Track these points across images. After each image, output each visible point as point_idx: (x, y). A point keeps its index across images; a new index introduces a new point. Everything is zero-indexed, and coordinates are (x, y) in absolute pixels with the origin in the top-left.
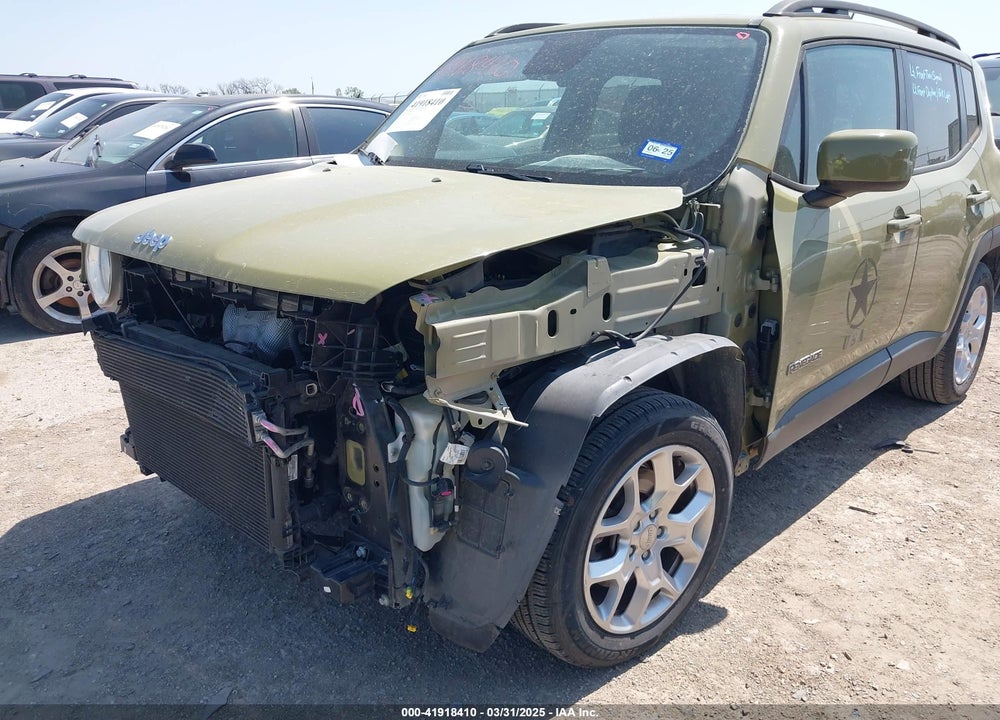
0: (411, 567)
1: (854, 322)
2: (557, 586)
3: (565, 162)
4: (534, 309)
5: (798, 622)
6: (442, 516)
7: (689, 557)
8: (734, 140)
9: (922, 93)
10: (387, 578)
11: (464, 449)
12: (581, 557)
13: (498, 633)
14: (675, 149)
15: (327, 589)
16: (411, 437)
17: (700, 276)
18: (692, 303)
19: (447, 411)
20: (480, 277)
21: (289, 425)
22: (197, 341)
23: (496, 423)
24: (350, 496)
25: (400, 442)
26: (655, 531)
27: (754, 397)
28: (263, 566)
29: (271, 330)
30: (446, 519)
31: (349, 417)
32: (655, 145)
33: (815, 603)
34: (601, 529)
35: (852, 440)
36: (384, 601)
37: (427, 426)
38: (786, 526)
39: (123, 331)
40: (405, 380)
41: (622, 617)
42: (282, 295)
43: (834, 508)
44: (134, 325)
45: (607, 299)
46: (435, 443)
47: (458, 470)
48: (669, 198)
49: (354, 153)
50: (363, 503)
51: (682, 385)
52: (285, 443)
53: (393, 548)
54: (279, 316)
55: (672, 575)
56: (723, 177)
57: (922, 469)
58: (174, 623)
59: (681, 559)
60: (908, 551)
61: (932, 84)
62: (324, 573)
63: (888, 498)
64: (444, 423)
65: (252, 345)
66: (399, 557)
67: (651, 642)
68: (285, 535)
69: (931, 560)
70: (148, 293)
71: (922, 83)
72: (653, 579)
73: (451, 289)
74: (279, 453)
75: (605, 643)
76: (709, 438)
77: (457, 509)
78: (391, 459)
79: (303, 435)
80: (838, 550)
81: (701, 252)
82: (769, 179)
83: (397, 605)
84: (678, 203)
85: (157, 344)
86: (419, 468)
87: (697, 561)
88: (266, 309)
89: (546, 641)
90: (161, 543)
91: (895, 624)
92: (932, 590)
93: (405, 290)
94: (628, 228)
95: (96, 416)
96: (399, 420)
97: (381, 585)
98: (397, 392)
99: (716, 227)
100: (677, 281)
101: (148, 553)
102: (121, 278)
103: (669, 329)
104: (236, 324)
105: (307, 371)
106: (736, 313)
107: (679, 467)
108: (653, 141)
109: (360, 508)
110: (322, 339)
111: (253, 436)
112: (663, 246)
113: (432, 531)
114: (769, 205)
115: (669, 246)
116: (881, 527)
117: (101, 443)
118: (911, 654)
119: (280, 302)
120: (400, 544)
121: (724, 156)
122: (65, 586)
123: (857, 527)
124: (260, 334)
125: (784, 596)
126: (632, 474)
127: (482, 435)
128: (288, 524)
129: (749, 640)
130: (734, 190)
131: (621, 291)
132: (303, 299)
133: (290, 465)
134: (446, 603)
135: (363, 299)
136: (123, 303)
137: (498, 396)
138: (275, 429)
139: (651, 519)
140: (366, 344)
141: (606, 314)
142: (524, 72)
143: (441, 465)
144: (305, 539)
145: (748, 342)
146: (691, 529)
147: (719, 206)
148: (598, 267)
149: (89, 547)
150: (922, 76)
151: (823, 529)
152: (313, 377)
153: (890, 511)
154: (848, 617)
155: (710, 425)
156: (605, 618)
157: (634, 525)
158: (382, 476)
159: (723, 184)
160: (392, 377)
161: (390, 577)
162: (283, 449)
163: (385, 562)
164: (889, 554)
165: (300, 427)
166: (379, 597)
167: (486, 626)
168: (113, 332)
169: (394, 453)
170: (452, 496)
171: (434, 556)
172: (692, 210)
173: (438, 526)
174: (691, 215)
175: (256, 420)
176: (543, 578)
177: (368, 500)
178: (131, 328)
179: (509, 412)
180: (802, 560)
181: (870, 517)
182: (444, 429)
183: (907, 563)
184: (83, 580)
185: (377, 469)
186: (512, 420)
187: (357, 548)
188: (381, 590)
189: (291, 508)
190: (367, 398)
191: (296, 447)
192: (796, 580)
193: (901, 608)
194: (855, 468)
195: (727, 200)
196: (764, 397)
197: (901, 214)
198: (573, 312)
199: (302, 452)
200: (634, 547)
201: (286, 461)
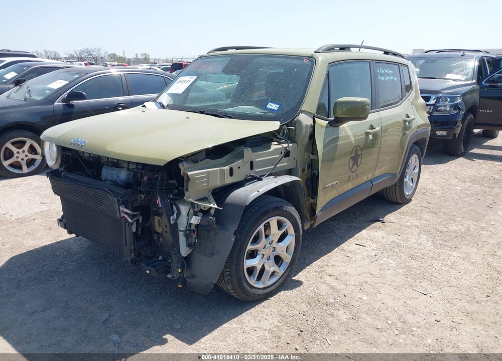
0: (180, 262)
1: (352, 170)
2: (234, 268)
3: (238, 110)
4: (224, 167)
5: (329, 285)
6: (191, 243)
7: (286, 259)
8: (300, 103)
9: (383, 78)
10: (170, 267)
11: (199, 218)
12: (242, 257)
13: (213, 286)
14: (279, 106)
15: (148, 272)
16: (179, 214)
17: (287, 154)
18: (284, 164)
19: (192, 205)
20: (204, 155)
21: (133, 211)
22: (94, 180)
23: (211, 208)
24: (156, 237)
25: (175, 216)
26: (272, 249)
27: (311, 199)
28: (118, 271)
29: (123, 175)
30: (193, 244)
31: (156, 207)
32: (272, 104)
33: (336, 278)
34: (250, 247)
35: (361, 218)
36: (169, 276)
37: (185, 210)
38: (329, 252)
39: (62, 176)
40: (176, 193)
41: (260, 282)
42: (129, 162)
43: (350, 245)
44: (67, 174)
45: (252, 163)
46: (188, 216)
47: (197, 226)
48: (274, 126)
49: (153, 101)
50: (161, 240)
51: (283, 195)
52: (132, 217)
53: (172, 256)
54: (128, 170)
55: (279, 267)
56: (296, 117)
57: (387, 229)
58: (84, 292)
59: (283, 260)
60: (375, 259)
61: (387, 75)
62: (146, 266)
63: (371, 240)
64: (192, 209)
65: (115, 181)
66: (175, 258)
67: (271, 291)
68: (131, 252)
69: (383, 262)
70: (71, 162)
71: (382, 75)
72: (271, 267)
73: (194, 160)
74: (130, 221)
75: (253, 291)
76: (291, 214)
77: (196, 241)
78: (172, 222)
79: (138, 214)
80: (348, 260)
81: (287, 145)
82: (314, 117)
83: (174, 277)
84: (278, 128)
85: (77, 181)
86: (182, 225)
87: (289, 261)
88: (122, 167)
89: (230, 290)
90: (74, 263)
91: (365, 285)
92: (381, 273)
93: (177, 161)
94: (259, 137)
95: (36, 214)
96: (175, 208)
97: (168, 269)
98: (174, 197)
99: (293, 136)
100: (278, 156)
101: (69, 267)
102: (60, 155)
103: (276, 174)
104: (107, 173)
105: (140, 190)
106: (302, 168)
107: (280, 225)
108: (270, 102)
109: (160, 241)
110: (146, 178)
111: (120, 214)
112: (273, 143)
113: (187, 249)
114: (313, 127)
115: (276, 143)
116: (367, 251)
117: (41, 225)
118: (368, 294)
119: (128, 165)
120: (175, 254)
121: (296, 109)
122: (36, 281)
123: (357, 251)
124: (118, 177)
125: (324, 276)
126: (262, 227)
127: (206, 212)
128: (132, 248)
129: (309, 291)
130: (299, 122)
131: (257, 160)
132: (137, 164)
133: (133, 226)
134: (193, 277)
135: (162, 164)
136: (61, 165)
137: (211, 198)
138: (128, 211)
139: (270, 244)
140: (162, 180)
141: (252, 168)
142: (222, 71)
143: (191, 224)
144: (139, 255)
145: (308, 178)
146: (286, 248)
147: (294, 128)
148: (248, 152)
149: (43, 266)
150: (383, 72)
151: (343, 252)
152: (142, 193)
153: (372, 245)
154: (348, 283)
155: (292, 210)
156: (252, 281)
157: (263, 246)
158: (168, 229)
159: (295, 120)
160: (171, 192)
161: (172, 266)
162: (131, 219)
163: (169, 261)
164: (367, 261)
165: (136, 211)
166: (167, 275)
167: (209, 284)
168: (58, 177)
169: (173, 220)
170: (195, 236)
171: (188, 259)
172: (284, 130)
173: (190, 247)
174: (284, 132)
175: (121, 208)
176: (228, 265)
177: (163, 238)
178: (66, 175)
179: (216, 205)
180: (333, 263)
181: (363, 247)
182: (192, 211)
183: (374, 264)
184: (43, 278)
185: (166, 226)
186: (217, 207)
187: (159, 257)
188: (169, 272)
189: (133, 242)
190: (162, 200)
191: (135, 219)
192: (330, 270)
193: (368, 279)
194: (361, 229)
195: (297, 125)
196: (314, 199)
197: (372, 127)
198: (239, 168)
199: (137, 221)
200: (263, 255)
201: (132, 224)
